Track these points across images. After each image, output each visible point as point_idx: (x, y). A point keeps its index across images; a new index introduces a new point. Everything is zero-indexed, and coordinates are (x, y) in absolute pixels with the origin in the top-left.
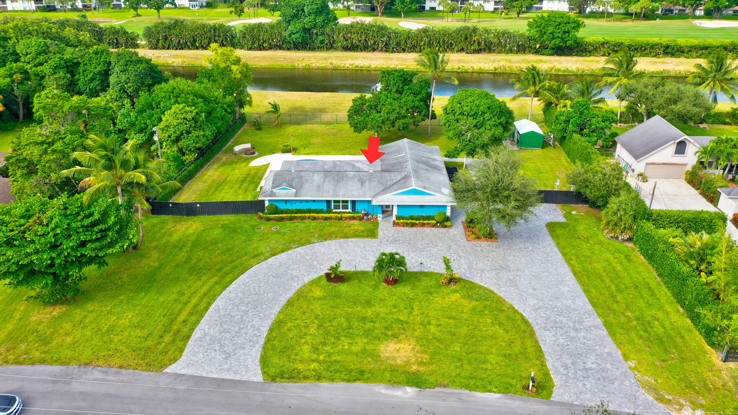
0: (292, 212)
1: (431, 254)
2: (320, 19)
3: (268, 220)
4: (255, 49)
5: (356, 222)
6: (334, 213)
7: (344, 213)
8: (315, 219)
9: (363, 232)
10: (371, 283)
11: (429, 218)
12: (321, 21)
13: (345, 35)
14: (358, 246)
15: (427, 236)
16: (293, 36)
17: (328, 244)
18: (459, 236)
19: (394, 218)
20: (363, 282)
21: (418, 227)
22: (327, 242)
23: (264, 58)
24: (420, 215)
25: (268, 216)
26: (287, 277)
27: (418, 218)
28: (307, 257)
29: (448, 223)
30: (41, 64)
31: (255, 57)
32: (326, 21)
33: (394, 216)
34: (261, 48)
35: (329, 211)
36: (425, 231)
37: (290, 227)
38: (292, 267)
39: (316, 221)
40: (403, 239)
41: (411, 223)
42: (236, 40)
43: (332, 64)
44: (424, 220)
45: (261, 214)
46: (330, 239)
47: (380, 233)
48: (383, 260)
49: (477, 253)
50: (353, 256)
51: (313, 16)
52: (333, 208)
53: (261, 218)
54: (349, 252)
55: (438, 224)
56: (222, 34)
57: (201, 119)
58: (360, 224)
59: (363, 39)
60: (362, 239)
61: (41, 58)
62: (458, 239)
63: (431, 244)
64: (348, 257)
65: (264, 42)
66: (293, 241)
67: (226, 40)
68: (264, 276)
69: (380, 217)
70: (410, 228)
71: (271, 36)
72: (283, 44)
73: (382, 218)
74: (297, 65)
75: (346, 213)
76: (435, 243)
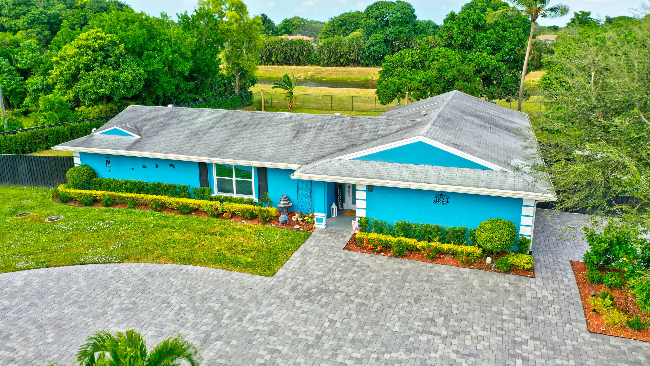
2: (406, 29)
3: (66, 199)
4: (332, 65)
5: (249, 227)
6: (211, 199)
7: (235, 201)
8: (162, 207)
9: (248, 251)
11: (460, 236)
12: (407, 31)
15: (437, 291)
16: (372, 48)
19: (353, 228)
21: (422, 259)
23: (336, 71)
24: (433, 223)
25: (69, 191)
27: (425, 234)
30: (17, 17)
31: (327, 71)
32: (413, 32)
33: (356, 220)
34: (338, 63)
35: (202, 192)
36: (438, 274)
41: (401, 245)
42: (312, 57)
44: (442, 241)
45: (59, 187)
46: (137, 260)
47: (293, 262)
51: (397, 26)
52: (215, 186)
53: (57, 196)
54: (143, 305)
55: (489, 260)
56: (298, 48)
57: (117, 52)
61: (18, 10)
62: (555, 319)
63: (440, 320)
65: (342, 56)
66: (40, 252)
67: (303, 53)
69: (320, 220)
70: (393, 260)
71: (349, 50)
72: (361, 59)
73: (327, 225)
74: (371, 79)
75: (241, 201)
76: (459, 320)
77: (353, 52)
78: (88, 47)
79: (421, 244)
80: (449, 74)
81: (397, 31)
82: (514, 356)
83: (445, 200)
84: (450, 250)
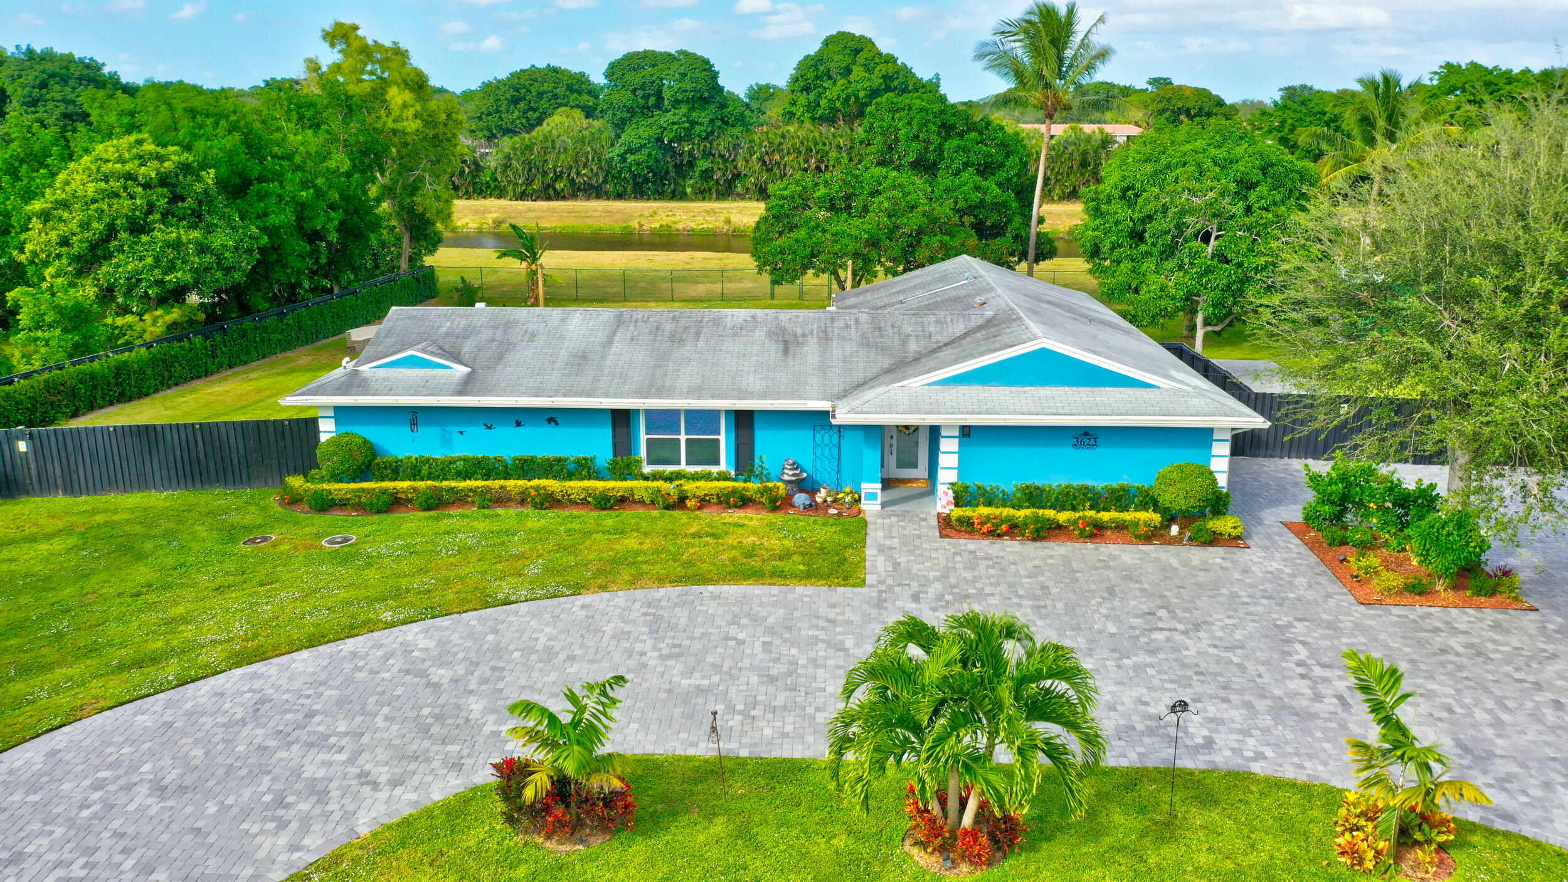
0: (444, 469)
1: (1183, 665)
2: (703, 116)
3: (325, 505)
4: (537, 196)
5: (752, 518)
6: (646, 478)
7: (695, 477)
9: (785, 556)
10: (820, 847)
11: (1119, 498)
12: (707, 120)
13: (766, 158)
14: (754, 619)
15: (1128, 578)
16: (630, 158)
17: (583, 607)
18: (1300, 581)
19: (943, 502)
20: (766, 835)
21: (1071, 539)
22: (580, 600)
23: (553, 211)
24: (1077, 482)
25: (325, 486)
26: (247, 793)
27: (1068, 499)
28: (441, 674)
29: (1225, 524)
31: (530, 210)
32: (719, 123)
33: (941, 489)
34: (549, 193)
35: (624, 467)
36: (1113, 557)
37: (414, 535)
38: (319, 726)
39: (551, 514)
40: (1003, 588)
41: (1037, 519)
42: (486, 177)
43: (728, 222)
44: (1095, 508)
45: (296, 482)
46: (603, 588)
47: (875, 562)
48: (908, 674)
49: (1460, 667)
50: (717, 668)
51: (684, 109)
52: (643, 453)
53: (293, 500)
54: (696, 646)
55: (1175, 530)
57: (198, 187)
58: (771, 525)
59: (813, 166)
60: (775, 590)
62: (1310, 595)
63: (1162, 613)
64: (689, 673)
65: (558, 177)
66: (398, 594)
68: (98, 786)
69: (872, 496)
70: (1031, 545)
71: (576, 161)
72: (605, 181)
73: (884, 505)
74: (637, 226)
75: (708, 477)
76: (1188, 610)
77: (585, 166)
78: (130, 177)
79: (1063, 517)
80: (912, 222)
81: (684, 119)
82: (1289, 641)
83: (1092, 442)
84: (1112, 521)
